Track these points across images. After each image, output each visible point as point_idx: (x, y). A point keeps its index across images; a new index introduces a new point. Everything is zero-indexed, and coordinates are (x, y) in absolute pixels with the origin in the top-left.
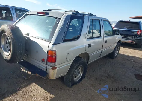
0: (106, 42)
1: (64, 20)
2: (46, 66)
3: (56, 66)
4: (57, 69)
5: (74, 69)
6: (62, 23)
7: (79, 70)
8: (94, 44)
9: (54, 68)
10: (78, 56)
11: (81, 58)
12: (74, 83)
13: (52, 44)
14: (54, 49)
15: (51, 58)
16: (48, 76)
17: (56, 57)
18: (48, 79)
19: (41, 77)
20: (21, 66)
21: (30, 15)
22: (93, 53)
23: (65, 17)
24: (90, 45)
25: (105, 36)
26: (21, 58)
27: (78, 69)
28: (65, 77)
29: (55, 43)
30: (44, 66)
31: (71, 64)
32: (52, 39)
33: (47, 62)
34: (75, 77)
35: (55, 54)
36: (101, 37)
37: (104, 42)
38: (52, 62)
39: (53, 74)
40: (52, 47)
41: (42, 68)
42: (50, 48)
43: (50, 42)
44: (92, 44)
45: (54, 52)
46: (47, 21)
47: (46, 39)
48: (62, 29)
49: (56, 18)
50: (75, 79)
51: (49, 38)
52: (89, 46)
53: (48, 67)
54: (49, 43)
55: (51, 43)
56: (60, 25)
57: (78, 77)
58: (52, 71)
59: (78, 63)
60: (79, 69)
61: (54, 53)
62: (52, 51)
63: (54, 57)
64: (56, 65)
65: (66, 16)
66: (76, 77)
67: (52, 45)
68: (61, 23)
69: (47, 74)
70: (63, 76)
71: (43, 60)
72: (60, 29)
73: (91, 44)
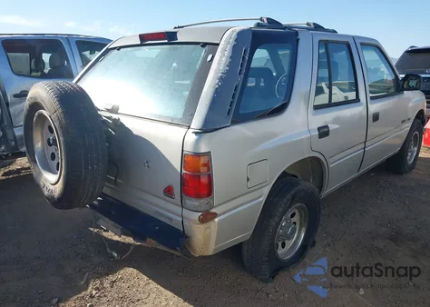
0: (376, 117)
1: (229, 47)
2: (179, 210)
3: (213, 211)
4: (216, 220)
5: (277, 219)
6: (224, 59)
7: (294, 220)
8: (337, 126)
9: (207, 217)
10: (284, 172)
11: (296, 177)
12: (278, 267)
13: (196, 133)
14: (203, 149)
15: (196, 180)
16: (189, 245)
17: (210, 178)
18: (188, 255)
19: (165, 249)
20: (99, 215)
21: (119, 48)
22: (336, 157)
23: (234, 36)
24: (326, 130)
25: (372, 98)
26: (95, 188)
27: (289, 216)
28: (245, 247)
29: (206, 129)
30: (173, 213)
31: (263, 199)
32: (193, 115)
33: (183, 195)
34: (280, 244)
35: (208, 165)
36: (357, 100)
37: (371, 119)
38: (198, 196)
39: (206, 238)
40: (197, 142)
41: (168, 218)
42: (189, 148)
43: (189, 127)
44: (332, 127)
45: (203, 160)
46: (175, 64)
47: (172, 119)
48: (224, 80)
49: (204, 45)
50: (280, 251)
51: (184, 114)
52: (324, 132)
53: (186, 212)
54: (183, 130)
55: (190, 131)
56: (219, 64)
57: (289, 244)
58: (202, 226)
59: (289, 196)
60: (293, 215)
61: (205, 165)
62: (198, 155)
63: (204, 180)
64: (212, 207)
65: (235, 33)
66: (283, 245)
67: (194, 137)
68: (221, 57)
69: (187, 237)
70: (241, 243)
71: (169, 191)
72: (221, 79)
73: (327, 127)
